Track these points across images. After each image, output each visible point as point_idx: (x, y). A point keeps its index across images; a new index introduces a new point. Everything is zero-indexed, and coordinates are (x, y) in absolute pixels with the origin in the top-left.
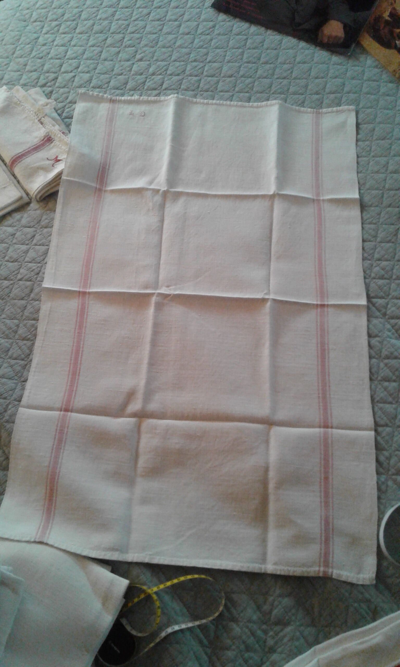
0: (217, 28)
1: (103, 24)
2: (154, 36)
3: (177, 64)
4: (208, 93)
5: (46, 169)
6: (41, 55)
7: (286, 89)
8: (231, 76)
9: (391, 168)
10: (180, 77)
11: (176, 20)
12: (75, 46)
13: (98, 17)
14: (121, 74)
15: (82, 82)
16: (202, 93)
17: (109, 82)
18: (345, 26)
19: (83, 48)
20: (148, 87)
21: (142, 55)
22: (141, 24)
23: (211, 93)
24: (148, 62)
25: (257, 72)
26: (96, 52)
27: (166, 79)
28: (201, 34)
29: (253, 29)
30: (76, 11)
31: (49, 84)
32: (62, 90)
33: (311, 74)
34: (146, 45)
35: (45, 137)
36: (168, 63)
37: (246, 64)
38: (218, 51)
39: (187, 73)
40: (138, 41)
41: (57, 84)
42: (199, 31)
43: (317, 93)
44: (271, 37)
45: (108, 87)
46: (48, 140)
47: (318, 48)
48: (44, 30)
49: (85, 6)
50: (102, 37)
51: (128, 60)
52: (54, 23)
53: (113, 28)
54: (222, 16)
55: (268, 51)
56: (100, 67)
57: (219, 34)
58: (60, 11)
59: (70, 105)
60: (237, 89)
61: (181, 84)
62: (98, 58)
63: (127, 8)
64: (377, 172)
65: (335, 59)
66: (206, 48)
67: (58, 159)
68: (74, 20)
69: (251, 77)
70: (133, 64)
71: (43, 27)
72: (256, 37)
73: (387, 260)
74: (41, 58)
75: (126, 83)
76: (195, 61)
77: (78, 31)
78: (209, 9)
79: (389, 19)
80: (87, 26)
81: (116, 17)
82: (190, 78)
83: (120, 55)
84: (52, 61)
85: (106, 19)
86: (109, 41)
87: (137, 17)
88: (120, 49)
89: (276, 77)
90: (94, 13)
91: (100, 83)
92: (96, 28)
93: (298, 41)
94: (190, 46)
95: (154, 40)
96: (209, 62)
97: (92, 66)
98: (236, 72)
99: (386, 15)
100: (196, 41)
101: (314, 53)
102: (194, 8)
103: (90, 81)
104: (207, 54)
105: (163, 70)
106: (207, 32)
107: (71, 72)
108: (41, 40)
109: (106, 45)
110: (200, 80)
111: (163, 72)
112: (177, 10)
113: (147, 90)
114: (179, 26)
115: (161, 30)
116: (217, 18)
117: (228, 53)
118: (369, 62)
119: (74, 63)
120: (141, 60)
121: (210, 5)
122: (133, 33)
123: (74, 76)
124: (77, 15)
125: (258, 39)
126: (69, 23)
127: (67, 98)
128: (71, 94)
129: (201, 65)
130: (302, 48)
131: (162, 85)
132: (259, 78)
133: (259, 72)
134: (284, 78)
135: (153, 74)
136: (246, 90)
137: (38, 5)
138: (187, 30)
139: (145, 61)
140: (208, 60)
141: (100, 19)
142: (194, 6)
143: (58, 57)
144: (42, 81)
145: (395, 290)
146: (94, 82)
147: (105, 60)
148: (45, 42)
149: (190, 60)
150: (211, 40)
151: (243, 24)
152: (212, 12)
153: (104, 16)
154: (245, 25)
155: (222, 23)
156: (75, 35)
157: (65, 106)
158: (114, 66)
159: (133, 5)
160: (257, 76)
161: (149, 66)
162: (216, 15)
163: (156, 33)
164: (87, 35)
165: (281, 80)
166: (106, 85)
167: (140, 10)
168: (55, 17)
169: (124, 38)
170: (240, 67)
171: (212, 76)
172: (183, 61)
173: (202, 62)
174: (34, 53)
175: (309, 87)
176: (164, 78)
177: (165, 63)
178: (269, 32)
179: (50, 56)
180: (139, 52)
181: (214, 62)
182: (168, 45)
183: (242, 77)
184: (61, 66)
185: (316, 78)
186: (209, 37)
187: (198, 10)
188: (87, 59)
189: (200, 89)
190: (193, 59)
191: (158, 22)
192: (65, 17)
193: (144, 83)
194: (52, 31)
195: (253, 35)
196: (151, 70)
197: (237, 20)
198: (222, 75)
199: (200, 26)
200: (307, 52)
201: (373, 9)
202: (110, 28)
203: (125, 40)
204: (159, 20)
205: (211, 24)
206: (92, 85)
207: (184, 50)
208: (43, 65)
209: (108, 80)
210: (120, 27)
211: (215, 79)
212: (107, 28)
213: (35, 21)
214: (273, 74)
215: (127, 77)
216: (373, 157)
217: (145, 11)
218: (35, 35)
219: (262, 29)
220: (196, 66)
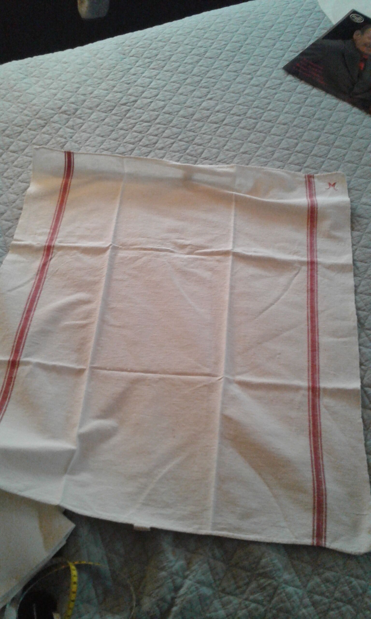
0: (283, 85)
1: (187, 67)
2: (228, 83)
3: (241, 107)
4: (261, 134)
6: (129, 82)
7: (331, 142)
8: (284, 124)
10: (241, 118)
11: (249, 74)
12: (159, 79)
13: (185, 61)
14: (191, 107)
15: (156, 107)
16: (256, 133)
17: (179, 111)
19: (165, 82)
20: (211, 120)
21: (213, 95)
22: (219, 72)
23: (264, 134)
24: (216, 102)
25: (308, 125)
26: (175, 87)
27: (228, 117)
28: (268, 88)
29: (315, 91)
30: (168, 54)
31: (129, 104)
32: (138, 111)
33: (357, 135)
34: (218, 89)
36: (233, 105)
37: (300, 117)
38: (279, 103)
39: (248, 115)
40: (213, 84)
41: (135, 106)
42: (267, 86)
43: (359, 150)
44: (329, 100)
45: (177, 114)
48: (137, 64)
49: (177, 51)
50: (183, 76)
51: (200, 98)
52: (147, 60)
53: (195, 71)
54: (290, 77)
55: (323, 110)
56: (175, 99)
57: (284, 91)
58: (155, 52)
59: (141, 123)
60: (287, 135)
61: (240, 123)
62: (176, 91)
63: (211, 58)
66: (269, 99)
68: (164, 61)
69: (302, 128)
70: (204, 101)
71: (137, 62)
72: (316, 98)
74: (129, 84)
75: (193, 115)
76: (257, 107)
77: (165, 69)
78: (280, 70)
80: (173, 66)
81: (200, 64)
82: (249, 120)
83: (195, 93)
84: (137, 87)
85: (192, 63)
86: (188, 81)
87: (217, 66)
88: (196, 88)
89: (325, 131)
90: (182, 58)
91: (171, 110)
92: (181, 69)
93: (351, 107)
94: (256, 95)
95: (226, 86)
96: (270, 110)
97: (169, 97)
98: (290, 122)
100: (262, 92)
101: (364, 118)
102: (268, 67)
103: (163, 107)
104: (269, 104)
105: (227, 110)
106: (273, 87)
107: (150, 98)
108: (132, 71)
109: (185, 84)
110: (257, 123)
111: (227, 111)
112: (253, 67)
113: (209, 122)
114: (251, 79)
115: (235, 79)
116: (285, 78)
117: (287, 106)
119: (154, 92)
120: (211, 99)
121: (282, 67)
122: (210, 78)
123: (151, 102)
124: (168, 57)
125: (317, 99)
126: (159, 62)
127: (140, 117)
128: (144, 115)
129: (262, 111)
130: (354, 113)
131: (223, 121)
132: (310, 130)
133: (311, 125)
134: (332, 134)
135: (218, 111)
136: (295, 137)
137: (138, 45)
138: (257, 83)
139: (214, 100)
140: (268, 109)
141: (186, 63)
142: (268, 65)
143: (143, 85)
146: (166, 109)
147: (181, 94)
148: (136, 73)
149: (253, 106)
150: (276, 94)
151: (307, 86)
152: (282, 73)
153: (190, 61)
154: (309, 87)
155: (288, 83)
156: (162, 72)
157: (137, 123)
158: (187, 100)
159: (217, 57)
160: (309, 128)
161: (217, 104)
162: (286, 75)
163: (229, 81)
164: (172, 73)
165: (329, 135)
166: (176, 113)
167: (221, 62)
168: (149, 55)
169: (201, 80)
170: (295, 118)
171: (270, 121)
172: (247, 106)
173: (263, 109)
174: (124, 79)
175: (353, 145)
176: (226, 116)
177: (231, 105)
178: (328, 96)
179: (136, 84)
180: (211, 93)
181: (273, 111)
182: (237, 91)
183: (295, 126)
184: (143, 92)
185: (361, 138)
186: (274, 91)
187: (271, 69)
188: (166, 91)
189: (255, 130)
190: (256, 105)
191: (234, 73)
192: (158, 57)
193: (208, 117)
194: (145, 66)
195: (313, 95)
196: (217, 108)
197: (302, 82)
198: (277, 122)
199: (269, 82)
200: (358, 116)
202: (192, 71)
203: (202, 82)
204: (235, 71)
205: (279, 82)
206: (164, 111)
207: (250, 98)
208: (129, 89)
209: (179, 109)
210: (201, 72)
211: (270, 124)
212: (189, 71)
213: (132, 56)
214: (323, 129)
215: (195, 110)
217: (226, 63)
218: (129, 67)
219: (323, 93)
220: (257, 112)
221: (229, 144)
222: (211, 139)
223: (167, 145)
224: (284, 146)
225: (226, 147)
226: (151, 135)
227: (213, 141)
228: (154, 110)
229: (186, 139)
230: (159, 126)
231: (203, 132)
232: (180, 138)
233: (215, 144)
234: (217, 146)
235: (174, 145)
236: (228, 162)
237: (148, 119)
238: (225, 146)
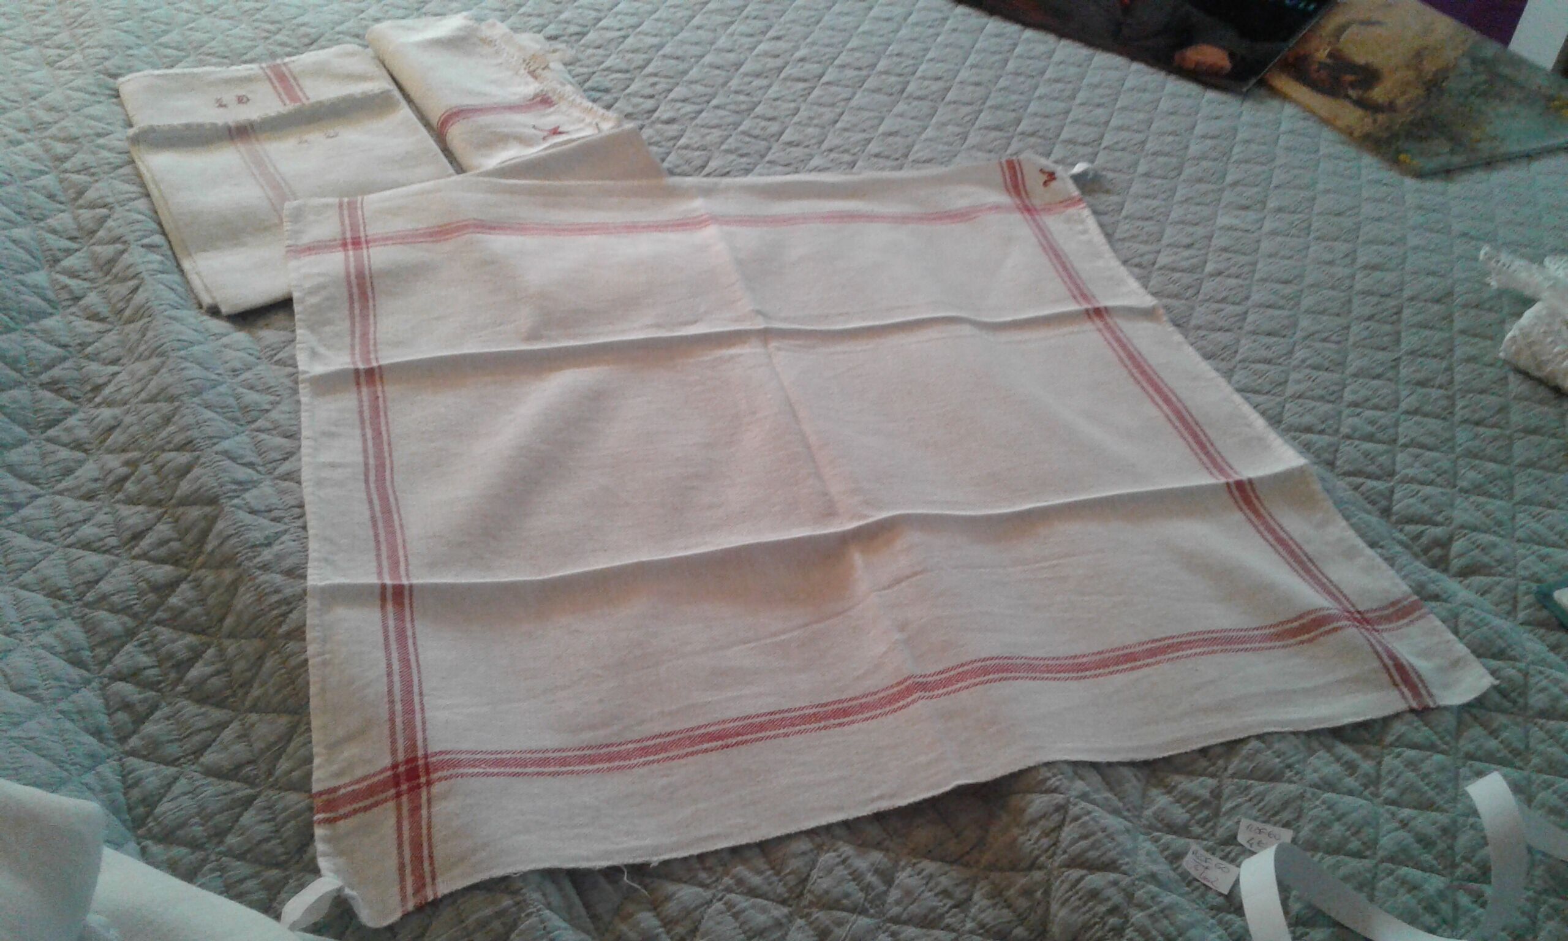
0: (950, 22)
3: (858, 54)
4: (923, 102)
5: (524, 140)
7: (1103, 120)
8: (977, 85)
9: (1362, 260)
10: (863, 73)
14: (730, 51)
15: (638, 46)
16: (910, 100)
17: (702, 56)
18: (1232, 56)
20: (789, 75)
21: (783, 32)
23: (931, 103)
24: (794, 43)
25: (1034, 89)
26: (680, 15)
27: (830, 70)
28: (916, 24)
31: (565, 38)
32: (592, 51)
33: (1160, 108)
34: (793, 22)
35: (536, 96)
36: (839, 50)
37: (1012, 76)
38: (952, 49)
39: (880, 68)
40: (776, 14)
42: (912, 20)
43: (1174, 134)
44: (1069, 49)
45: (697, 61)
46: (544, 101)
47: (1172, 77)
51: (751, 35)
54: (965, 10)
55: (1062, 67)
56: (685, 34)
57: (955, 30)
60: (990, 103)
61: (864, 81)
62: (685, 23)
64: (1331, 263)
65: (1211, 95)
66: (924, 43)
67: (560, 130)
69: (1022, 94)
70: (761, 41)
72: (1037, 44)
73: (1376, 407)
75: (739, 64)
76: (899, 55)
79: (1328, 61)
82: (884, 76)
83: (733, 27)
84: (580, 10)
88: (735, 18)
89: (1078, 101)
91: (679, 54)
94: (890, 35)
95: (810, 18)
96: (932, 60)
97: (668, 31)
98: (990, 82)
99: (1322, 55)
100: (904, 31)
101: (1165, 81)
103: (661, 46)
104: (927, 50)
105: (826, 58)
106: (928, 24)
107: (620, 30)
109: (705, 10)
110: (908, 82)
111: (826, 60)
113: (785, 79)
116: (953, 10)
117: (973, 56)
118: (1289, 110)
119: (630, 20)
120: (777, 38)
123: (626, 37)
125: (1041, 48)
128: (611, 59)
129: (913, 62)
130: (1138, 72)
131: (821, 76)
132: (1041, 98)
133: (1042, 91)
134: (1099, 106)
135: (802, 60)
136: (1010, 109)
138: (885, 16)
139: (788, 41)
140: (928, 58)
143: (595, 7)
144: (551, 30)
145: (1407, 466)
146: (667, 50)
147: (700, 28)
149: (888, 53)
150: (938, 34)
155: (962, 18)
158: (718, 38)
160: (1038, 94)
161: (797, 48)
165: (1092, 108)
166: (694, 59)
170: (998, 77)
172: (873, 52)
173: (914, 58)
175: (1156, 124)
176: (826, 69)
177: (833, 49)
180: (776, 28)
181: (942, 62)
182: (841, 28)
183: (1003, 89)
184: (600, 19)
185: (1172, 114)
186: (933, 30)
188: (658, 20)
189: (906, 94)
190: (896, 52)
193: (780, 70)
195: (1029, 40)
196: (798, 54)
198: (959, 80)
199: (914, 16)
200: (1149, 77)
201: (1292, 42)
205: (939, 15)
206: (661, 53)
207: (876, 39)
208: (560, 12)
209: (700, 53)
211: (941, 84)
214: (1073, 98)
215: (742, 56)
216: (1318, 239)
220: (901, 63)
221: (845, 118)
222: (798, 109)
223: (686, 114)
224: (988, 124)
225: (839, 125)
226: (635, 94)
227: (803, 114)
228: (635, 51)
229: (733, 107)
230: (655, 79)
231: (775, 96)
232: (714, 102)
233: (811, 118)
234: (815, 122)
235: (704, 114)
236: (852, 151)
237: (624, 66)
238: (836, 122)
